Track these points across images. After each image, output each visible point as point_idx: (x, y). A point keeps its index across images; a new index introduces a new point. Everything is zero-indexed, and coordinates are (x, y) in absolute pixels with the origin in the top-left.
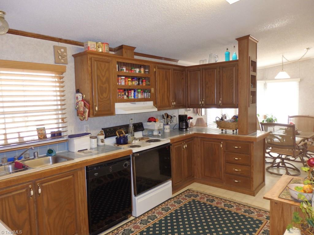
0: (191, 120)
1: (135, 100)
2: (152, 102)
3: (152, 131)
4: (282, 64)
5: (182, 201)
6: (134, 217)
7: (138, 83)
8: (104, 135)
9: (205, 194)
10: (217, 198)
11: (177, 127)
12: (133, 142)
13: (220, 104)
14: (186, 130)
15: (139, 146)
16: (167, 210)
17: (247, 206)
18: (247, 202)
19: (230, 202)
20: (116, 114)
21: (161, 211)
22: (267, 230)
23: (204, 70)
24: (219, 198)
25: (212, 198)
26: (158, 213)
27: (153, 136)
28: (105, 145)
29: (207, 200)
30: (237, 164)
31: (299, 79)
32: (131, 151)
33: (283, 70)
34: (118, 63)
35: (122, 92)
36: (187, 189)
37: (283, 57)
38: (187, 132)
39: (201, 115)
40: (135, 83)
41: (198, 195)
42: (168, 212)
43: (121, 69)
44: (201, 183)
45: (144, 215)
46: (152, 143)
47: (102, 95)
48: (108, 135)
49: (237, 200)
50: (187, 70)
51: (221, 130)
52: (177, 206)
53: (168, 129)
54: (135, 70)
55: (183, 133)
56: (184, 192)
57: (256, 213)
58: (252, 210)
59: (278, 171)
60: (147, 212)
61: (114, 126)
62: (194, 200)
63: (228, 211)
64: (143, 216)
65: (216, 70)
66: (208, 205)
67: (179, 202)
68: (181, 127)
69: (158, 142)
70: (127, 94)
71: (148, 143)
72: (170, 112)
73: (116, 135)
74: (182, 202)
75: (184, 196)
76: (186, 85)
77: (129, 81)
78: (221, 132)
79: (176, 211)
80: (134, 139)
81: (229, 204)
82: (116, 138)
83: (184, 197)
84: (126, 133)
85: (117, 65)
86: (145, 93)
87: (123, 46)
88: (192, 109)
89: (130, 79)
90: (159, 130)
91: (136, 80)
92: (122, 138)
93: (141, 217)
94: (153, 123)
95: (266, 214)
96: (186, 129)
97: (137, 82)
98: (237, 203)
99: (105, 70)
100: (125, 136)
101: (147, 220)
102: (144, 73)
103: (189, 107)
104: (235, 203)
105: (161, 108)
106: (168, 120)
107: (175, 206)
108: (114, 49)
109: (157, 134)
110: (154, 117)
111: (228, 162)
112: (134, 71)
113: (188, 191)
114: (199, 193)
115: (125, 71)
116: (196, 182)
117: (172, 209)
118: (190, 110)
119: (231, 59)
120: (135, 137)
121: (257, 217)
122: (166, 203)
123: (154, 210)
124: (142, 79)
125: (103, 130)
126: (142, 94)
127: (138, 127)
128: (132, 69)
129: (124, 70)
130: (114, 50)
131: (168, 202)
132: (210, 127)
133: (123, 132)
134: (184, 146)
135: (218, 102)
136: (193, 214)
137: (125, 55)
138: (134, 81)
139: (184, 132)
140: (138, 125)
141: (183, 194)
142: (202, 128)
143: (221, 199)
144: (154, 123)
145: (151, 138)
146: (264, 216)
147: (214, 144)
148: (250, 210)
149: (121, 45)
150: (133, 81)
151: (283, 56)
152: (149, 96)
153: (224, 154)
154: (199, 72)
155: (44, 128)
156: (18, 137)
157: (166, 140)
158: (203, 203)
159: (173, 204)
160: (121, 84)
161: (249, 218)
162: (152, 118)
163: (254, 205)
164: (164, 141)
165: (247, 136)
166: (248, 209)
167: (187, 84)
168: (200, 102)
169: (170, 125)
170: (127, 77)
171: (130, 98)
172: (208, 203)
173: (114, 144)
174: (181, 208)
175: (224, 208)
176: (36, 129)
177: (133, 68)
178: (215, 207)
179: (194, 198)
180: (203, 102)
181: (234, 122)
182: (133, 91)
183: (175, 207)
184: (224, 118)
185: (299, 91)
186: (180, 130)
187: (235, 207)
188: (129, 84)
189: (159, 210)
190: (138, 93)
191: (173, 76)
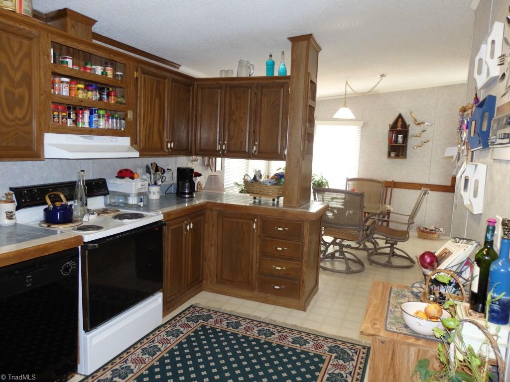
0: (198, 179)
1: (91, 131)
2: (129, 138)
3: (126, 196)
4: (344, 97)
5: (182, 329)
6: (81, 375)
7: (98, 96)
8: (14, 202)
9: (223, 314)
10: (245, 319)
11: (173, 190)
12: (85, 218)
13: (255, 152)
14: (190, 196)
15: (98, 228)
16: (152, 351)
17: (296, 330)
18: (294, 323)
19: (268, 324)
20: (45, 157)
21: (140, 356)
22: (333, 373)
23: (228, 89)
24: (249, 319)
25: (235, 321)
26: (135, 361)
27: (127, 206)
28: (16, 224)
29: (228, 325)
30: (280, 257)
31: (362, 123)
32: (80, 238)
33: (345, 105)
34: (54, 44)
35: (62, 112)
36: (189, 305)
37: (347, 84)
38: (191, 201)
39: (215, 171)
40: (93, 95)
41: (210, 317)
42: (156, 356)
43: (61, 60)
44: (214, 292)
45: (104, 369)
46: (126, 221)
47: (11, 112)
48: (26, 202)
49: (278, 321)
50: (197, 85)
51: (253, 197)
52: (173, 342)
53: (157, 193)
54: (94, 69)
55: (185, 202)
56: (185, 310)
57: (311, 343)
58: (305, 338)
59: (333, 264)
60: (111, 362)
61: (42, 183)
62: (203, 327)
63: (266, 343)
64: (101, 372)
65: (250, 90)
66: (230, 335)
67: (176, 334)
68: (180, 190)
69: (140, 219)
70: (73, 116)
71: (118, 221)
72: (161, 162)
73: (46, 203)
74: (182, 332)
75: (184, 319)
76: (194, 112)
77: (78, 89)
78: (252, 202)
79: (171, 352)
80: (86, 211)
81: (266, 330)
82: (45, 210)
83: (186, 322)
84: (68, 200)
85: (52, 50)
86: (113, 118)
87: (68, 12)
88: (199, 158)
89: (81, 86)
90: (139, 194)
91: (96, 90)
92: (59, 210)
93: (99, 374)
94: (127, 180)
95: (327, 342)
96: (191, 193)
97: (98, 94)
98: (280, 327)
99: (20, 55)
100: (66, 205)
101: (112, 379)
102: (113, 76)
103: (197, 155)
104: (276, 326)
105: (146, 153)
106: (158, 177)
107: (168, 341)
108: (46, 15)
109: (136, 203)
110: (129, 168)
111: (264, 254)
112: (90, 69)
113: (192, 309)
114: (212, 312)
115: (70, 65)
116: (205, 290)
117: (162, 349)
118: (197, 161)
119: (276, 74)
120: (89, 207)
121: (314, 349)
122: (151, 336)
123: (125, 355)
124: (108, 89)
125: (12, 192)
126: (108, 121)
127: (97, 187)
128: (86, 64)
129: (67, 62)
130: (44, 17)
131: (154, 335)
132: (229, 192)
133: (62, 196)
134: (188, 226)
135: (250, 148)
136: (204, 357)
137: (71, 32)
138: (92, 91)
139: (187, 200)
140: (96, 183)
141: (183, 315)
142: (219, 193)
143: (252, 321)
144: (131, 180)
145: (123, 211)
146: (325, 346)
147: (242, 223)
148: (301, 338)
149: (62, 7)
150: (88, 90)
151: (347, 82)
152: (123, 126)
153: (257, 240)
154: (220, 91)
157: (154, 216)
158: (222, 331)
159: (165, 337)
160: (59, 94)
161: (303, 352)
162: (127, 170)
163: (306, 328)
164: (152, 216)
165: (298, 210)
166: (298, 336)
167: (197, 110)
168: (219, 147)
169: (160, 185)
170: (74, 79)
171: (80, 125)
172: (231, 330)
173: (38, 222)
174: (180, 345)
175: (259, 338)
177: (90, 63)
178: (243, 337)
179: (205, 323)
180: (224, 146)
181: (276, 184)
182: (88, 112)
183: (169, 345)
184: (258, 178)
185: (361, 141)
186: (179, 195)
187: (277, 335)
188: (80, 96)
189: (137, 355)
190: (99, 117)
191: (172, 91)
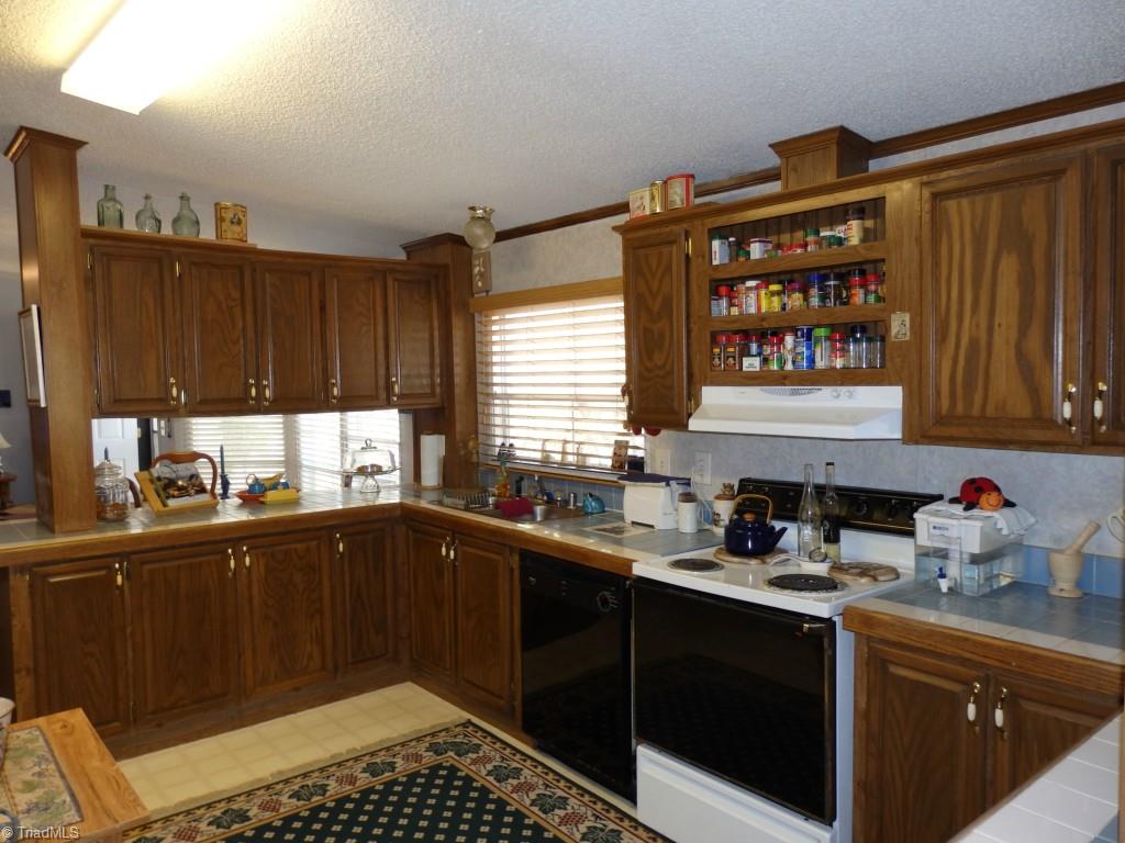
2: (900, 388)
47: (650, 359)
77: (771, 294)
87: (776, 150)
89: (775, 287)
99: (659, 273)
129: (749, 251)
155: (627, 442)
156: (561, 450)
170: (766, 278)
176: (613, 442)
